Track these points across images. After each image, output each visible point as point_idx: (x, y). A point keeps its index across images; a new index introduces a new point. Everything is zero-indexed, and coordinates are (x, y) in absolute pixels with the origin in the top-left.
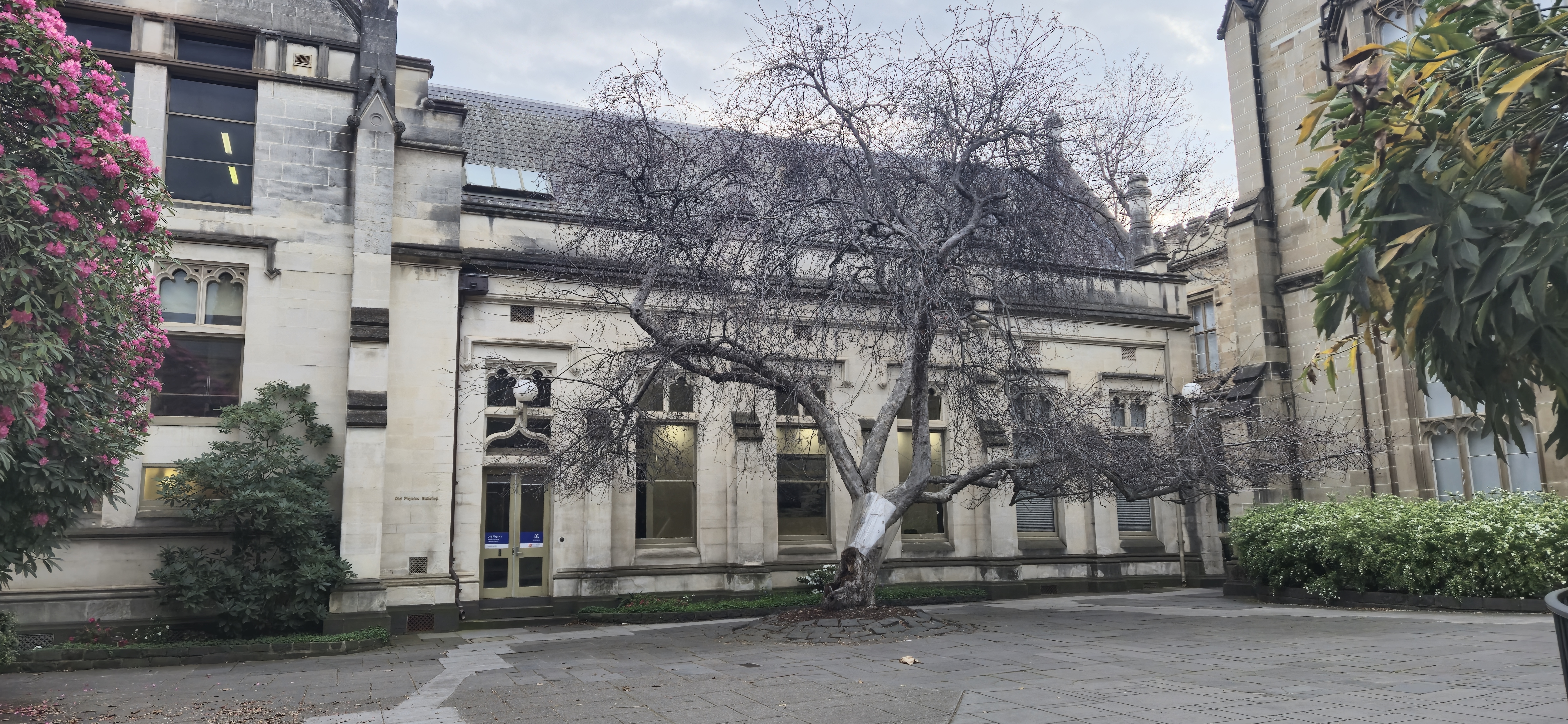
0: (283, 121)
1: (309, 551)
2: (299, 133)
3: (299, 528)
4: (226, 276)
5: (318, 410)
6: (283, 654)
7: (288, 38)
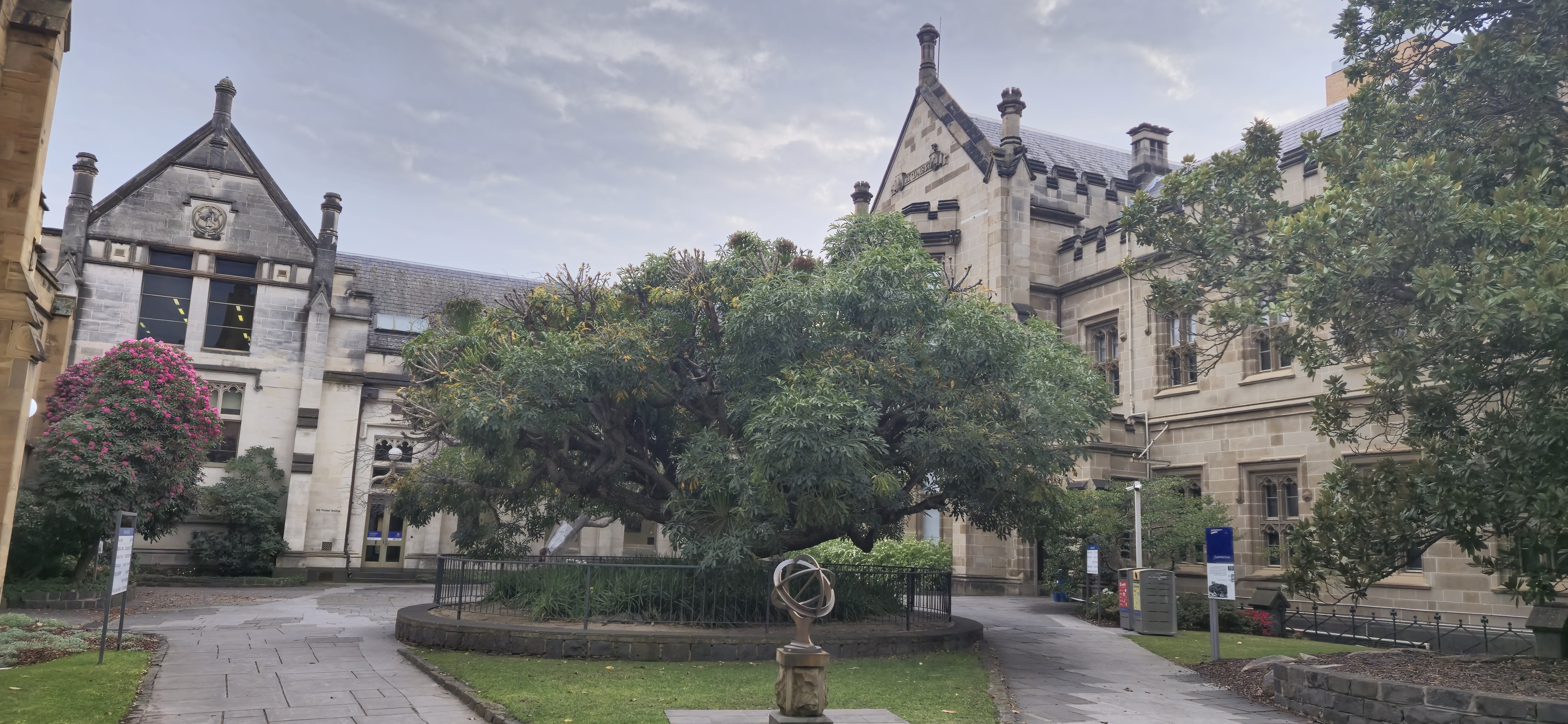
0: (270, 306)
1: (267, 535)
2: (278, 312)
3: (263, 523)
4: (233, 389)
5: (278, 462)
6: (251, 585)
7: (274, 261)
